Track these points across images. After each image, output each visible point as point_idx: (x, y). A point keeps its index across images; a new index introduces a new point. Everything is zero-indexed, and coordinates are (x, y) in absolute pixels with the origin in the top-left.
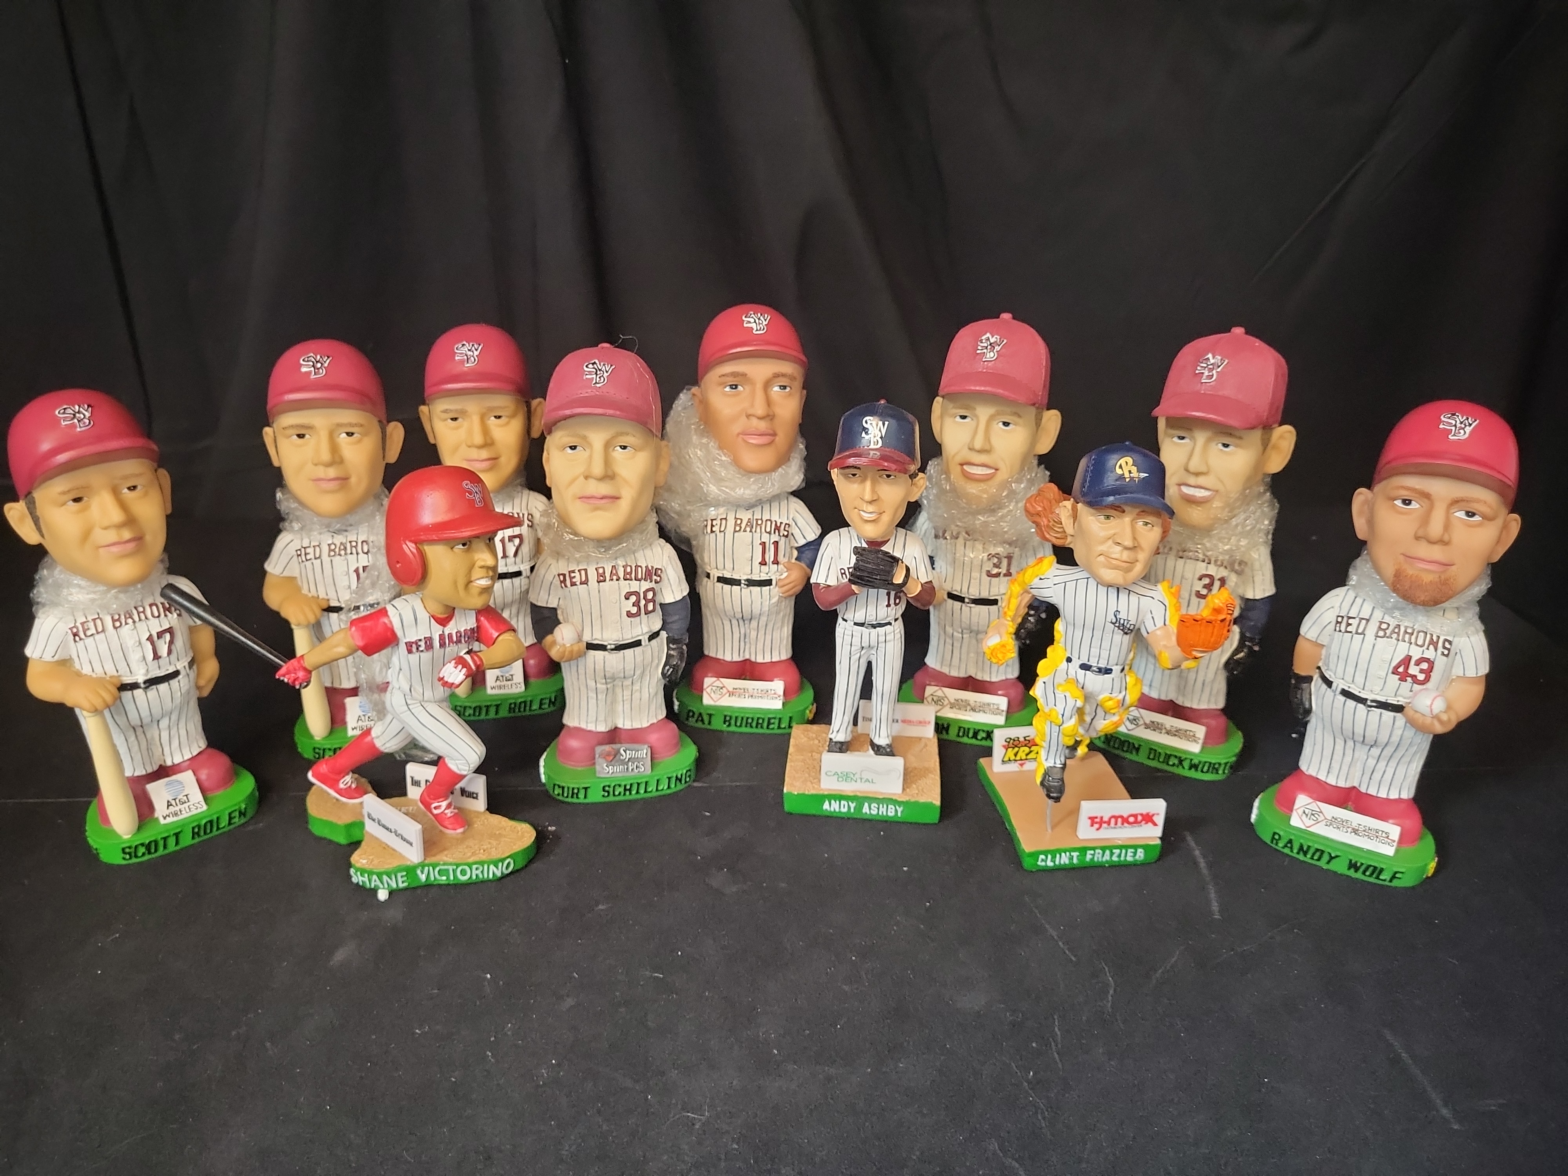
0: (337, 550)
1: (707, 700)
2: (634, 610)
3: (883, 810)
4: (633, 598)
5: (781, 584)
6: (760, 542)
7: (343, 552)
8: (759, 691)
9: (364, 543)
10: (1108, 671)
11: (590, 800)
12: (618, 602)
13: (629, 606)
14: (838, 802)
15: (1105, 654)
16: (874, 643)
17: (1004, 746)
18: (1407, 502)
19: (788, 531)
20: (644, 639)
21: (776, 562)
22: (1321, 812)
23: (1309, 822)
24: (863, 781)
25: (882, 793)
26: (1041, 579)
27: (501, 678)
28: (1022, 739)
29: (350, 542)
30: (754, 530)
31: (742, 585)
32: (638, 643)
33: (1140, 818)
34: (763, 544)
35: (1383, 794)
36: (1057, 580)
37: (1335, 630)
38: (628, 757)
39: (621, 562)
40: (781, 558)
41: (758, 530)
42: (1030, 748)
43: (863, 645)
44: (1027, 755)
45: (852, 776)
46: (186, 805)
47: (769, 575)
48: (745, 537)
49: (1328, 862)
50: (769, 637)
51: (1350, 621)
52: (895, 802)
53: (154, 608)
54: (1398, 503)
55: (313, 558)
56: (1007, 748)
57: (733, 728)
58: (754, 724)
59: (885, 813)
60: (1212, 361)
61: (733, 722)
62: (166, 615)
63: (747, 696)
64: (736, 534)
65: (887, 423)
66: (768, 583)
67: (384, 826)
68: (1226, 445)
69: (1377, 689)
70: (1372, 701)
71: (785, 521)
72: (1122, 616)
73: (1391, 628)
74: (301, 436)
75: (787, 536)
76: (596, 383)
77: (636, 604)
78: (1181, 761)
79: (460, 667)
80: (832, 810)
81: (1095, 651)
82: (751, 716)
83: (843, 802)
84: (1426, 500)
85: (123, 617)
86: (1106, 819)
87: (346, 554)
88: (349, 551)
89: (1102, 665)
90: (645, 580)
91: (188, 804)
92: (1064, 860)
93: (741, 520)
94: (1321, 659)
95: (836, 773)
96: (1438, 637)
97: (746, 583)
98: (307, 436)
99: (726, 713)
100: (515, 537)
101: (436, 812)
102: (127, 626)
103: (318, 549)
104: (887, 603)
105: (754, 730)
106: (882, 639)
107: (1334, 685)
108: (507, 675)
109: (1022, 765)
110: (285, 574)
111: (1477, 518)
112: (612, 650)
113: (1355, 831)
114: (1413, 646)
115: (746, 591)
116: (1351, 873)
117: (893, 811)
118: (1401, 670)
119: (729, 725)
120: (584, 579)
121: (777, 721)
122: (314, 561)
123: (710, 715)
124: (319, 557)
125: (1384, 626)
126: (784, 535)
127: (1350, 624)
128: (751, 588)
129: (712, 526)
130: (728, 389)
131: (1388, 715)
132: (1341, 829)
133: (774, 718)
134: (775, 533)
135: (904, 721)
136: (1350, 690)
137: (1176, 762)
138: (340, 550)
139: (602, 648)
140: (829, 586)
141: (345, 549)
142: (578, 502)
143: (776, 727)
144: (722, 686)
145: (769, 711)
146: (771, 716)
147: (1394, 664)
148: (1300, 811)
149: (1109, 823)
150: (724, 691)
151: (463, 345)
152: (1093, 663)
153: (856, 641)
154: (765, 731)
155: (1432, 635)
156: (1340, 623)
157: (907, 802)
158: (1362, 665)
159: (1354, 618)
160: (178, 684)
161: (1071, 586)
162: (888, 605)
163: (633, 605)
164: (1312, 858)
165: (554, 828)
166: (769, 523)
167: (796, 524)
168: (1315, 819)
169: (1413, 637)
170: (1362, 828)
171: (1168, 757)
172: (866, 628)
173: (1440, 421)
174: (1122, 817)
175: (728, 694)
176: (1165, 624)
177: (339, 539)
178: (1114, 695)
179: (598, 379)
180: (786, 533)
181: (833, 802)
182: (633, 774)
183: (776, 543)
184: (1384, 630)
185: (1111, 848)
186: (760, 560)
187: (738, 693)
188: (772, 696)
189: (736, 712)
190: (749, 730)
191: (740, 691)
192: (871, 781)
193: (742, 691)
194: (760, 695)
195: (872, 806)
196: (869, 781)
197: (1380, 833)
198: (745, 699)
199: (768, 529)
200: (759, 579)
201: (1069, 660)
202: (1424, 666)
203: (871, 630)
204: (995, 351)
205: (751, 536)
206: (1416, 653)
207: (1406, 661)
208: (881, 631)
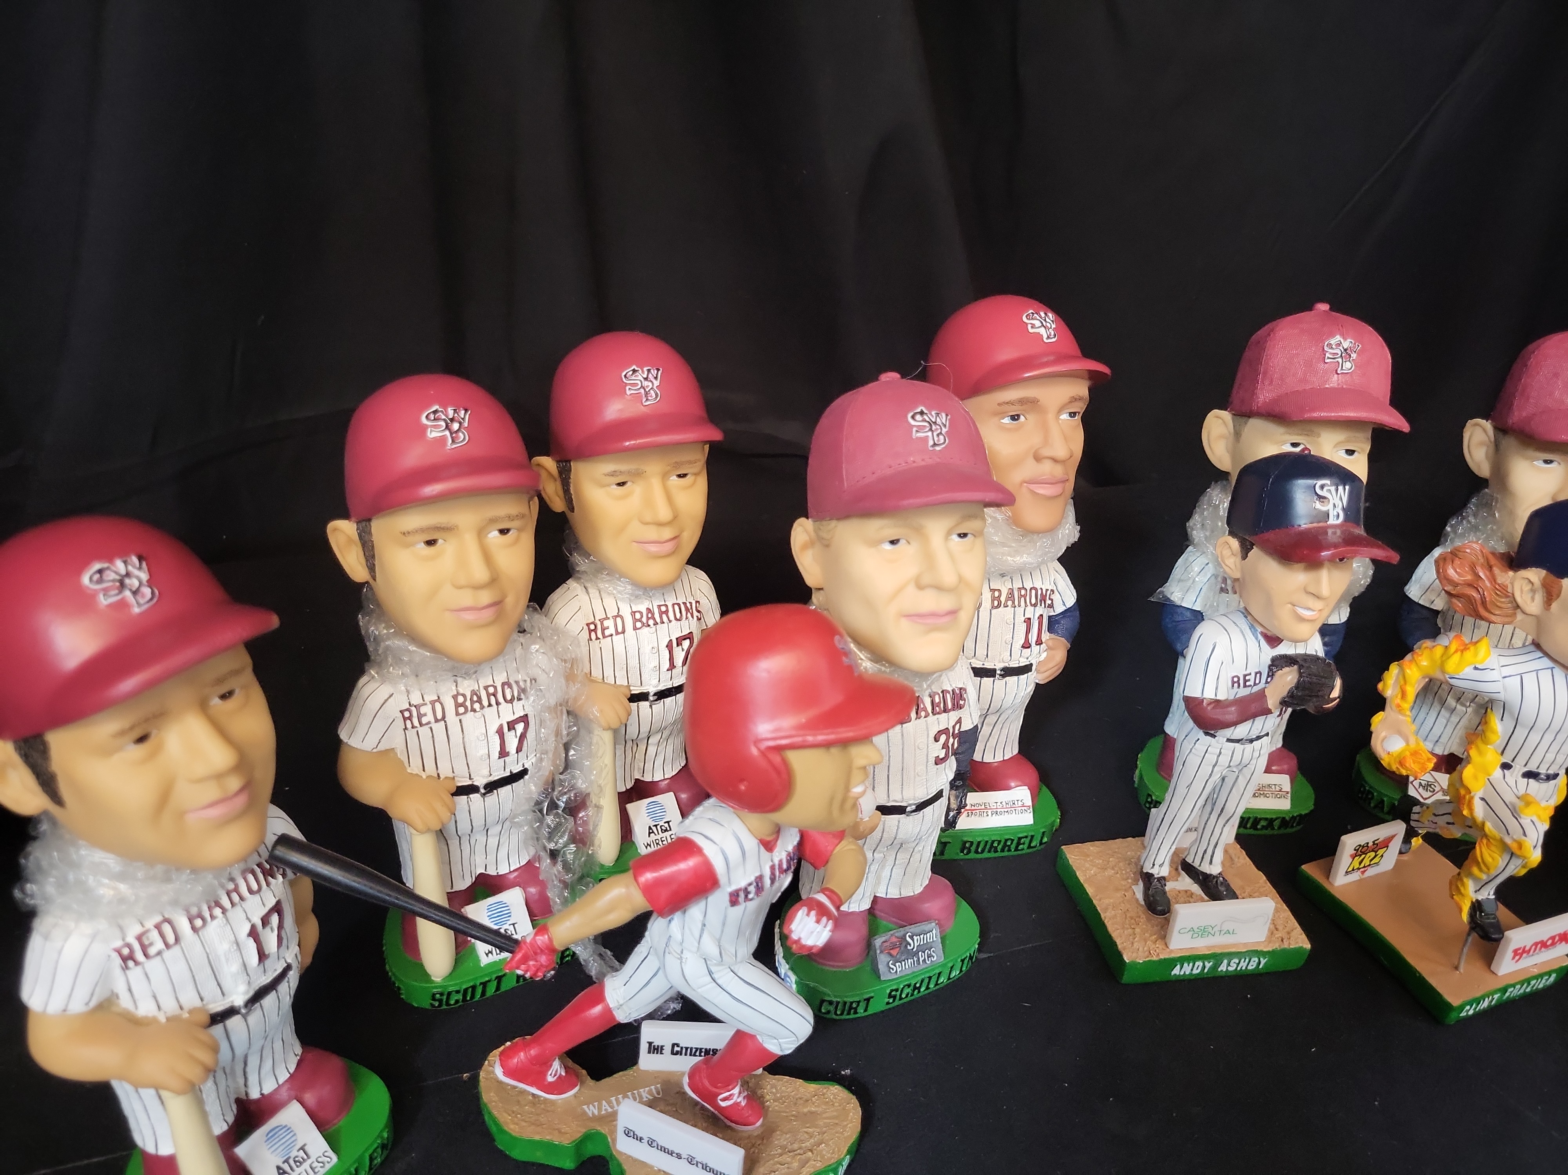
0: (468, 703)
2: (942, 754)
3: (1243, 965)
4: (943, 738)
5: (1040, 667)
6: (1024, 618)
7: (477, 706)
8: (1004, 803)
9: (506, 687)
10: (1551, 777)
11: (871, 1011)
12: (926, 746)
13: (939, 748)
14: (1191, 964)
16: (1245, 759)
17: (1351, 856)
19: (1052, 599)
21: (1039, 640)
24: (1223, 932)
25: (1246, 944)
26: (1476, 668)
27: (654, 829)
28: (1371, 844)
29: (486, 688)
30: (1016, 603)
31: (997, 676)
32: (939, 795)
33: (1557, 938)
34: (1028, 621)
38: (916, 944)
40: (1043, 635)
41: (1022, 603)
42: (1376, 852)
44: (1371, 860)
45: (1210, 929)
46: (306, 1165)
47: (1029, 659)
48: (1005, 613)
52: (1258, 954)
53: (251, 878)
55: (433, 720)
56: (1353, 857)
57: (972, 855)
58: (1000, 847)
59: (1244, 968)
61: (973, 848)
62: (268, 884)
63: (990, 813)
64: (994, 611)
65: (1347, 487)
66: (1027, 669)
67: (664, 1150)
71: (1049, 587)
74: (430, 543)
75: (1051, 606)
76: (935, 445)
77: (945, 745)
79: (824, 919)
80: (1182, 973)
82: (995, 838)
83: (1197, 964)
85: (205, 908)
86: (1527, 948)
87: (482, 707)
88: (485, 703)
90: (953, 709)
91: (309, 1162)
92: (1485, 1004)
93: (999, 591)
95: (1191, 929)
97: (1003, 673)
98: (440, 541)
99: (965, 839)
100: (685, 638)
101: (723, 1104)
102: (215, 922)
103: (438, 706)
105: (999, 854)
106: (1256, 754)
108: (661, 823)
109: (1363, 873)
110: (381, 747)
112: (913, 811)
115: (1000, 683)
117: (1255, 963)
119: (969, 852)
121: (1027, 841)
122: (435, 726)
124: (444, 718)
126: (1048, 606)
128: (1007, 678)
130: (1007, 420)
133: (1024, 836)
134: (1040, 603)
138: (472, 702)
139: (901, 810)
140: (1219, 701)
141: (480, 701)
142: (904, 622)
143: (1026, 846)
145: (1019, 829)
146: (1019, 835)
149: (1529, 952)
151: (634, 371)
152: (1543, 770)
153: (1224, 760)
154: (1013, 853)
157: (1273, 951)
160: (287, 984)
162: (1279, 716)
163: (942, 748)
165: (848, 1071)
166: (1033, 592)
167: (1058, 592)
172: (1242, 744)
174: (1541, 942)
177: (467, 687)
179: (936, 439)
180: (1050, 603)
181: (1186, 965)
182: (924, 967)
183: (1040, 617)
185: (1528, 981)
186: (1022, 642)
187: (978, 811)
188: (1020, 809)
189: (979, 836)
190: (992, 855)
191: (980, 807)
192: (1231, 932)
193: (983, 807)
194: (1006, 810)
195: (1232, 961)
196: (1229, 932)
198: (988, 818)
199: (1033, 601)
200: (1017, 665)
201: (1506, 766)
203: (1246, 746)
204: (1351, 360)
205: (1013, 611)
208: (1258, 744)
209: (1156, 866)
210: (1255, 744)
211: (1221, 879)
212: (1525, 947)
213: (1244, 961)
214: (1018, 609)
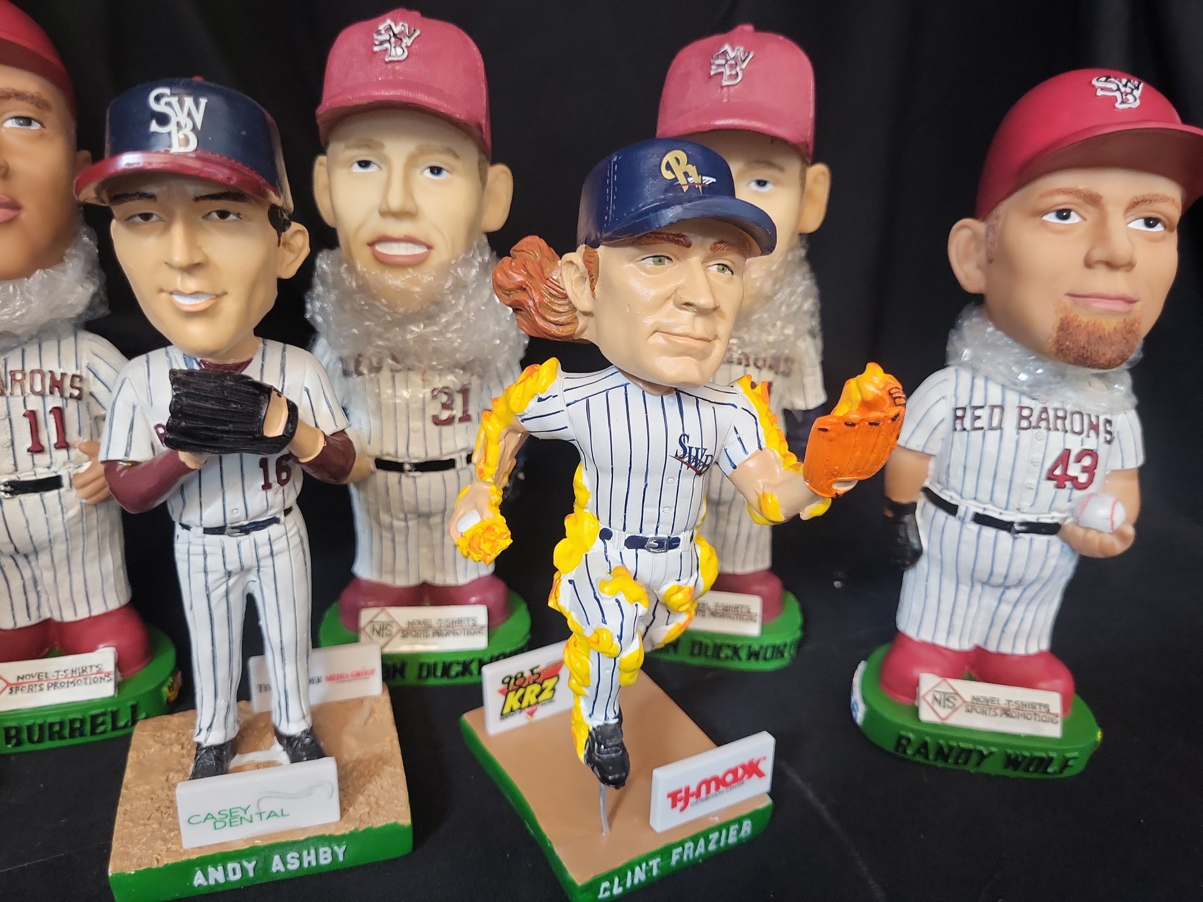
3: (309, 859)
5: (78, 482)
6: (23, 411)
8: (69, 672)
10: (673, 543)
14: (220, 868)
15: (667, 515)
16: (249, 560)
17: (501, 692)
18: (1063, 214)
19: (79, 389)
21: (63, 444)
22: (957, 693)
23: (944, 712)
24: (264, 816)
25: (303, 830)
26: (540, 400)
28: (527, 674)
30: (8, 392)
33: (740, 772)
34: (32, 416)
35: (1020, 651)
36: (570, 396)
37: (955, 429)
40: (72, 436)
41: (18, 390)
42: (541, 685)
43: (229, 568)
44: (537, 697)
47: (53, 468)
49: (978, 764)
50: (78, 578)
51: (978, 413)
52: (329, 840)
54: (1051, 218)
56: (505, 693)
57: (27, 747)
58: (67, 732)
59: (314, 863)
60: (732, 54)
61: (25, 736)
63: (45, 687)
65: (203, 101)
66: (54, 483)
68: (761, 183)
69: (1026, 504)
70: (1022, 524)
71: (71, 370)
72: (693, 442)
73: (1036, 414)
75: (79, 398)
78: (736, 651)
80: (212, 882)
81: (651, 512)
82: (57, 719)
83: (230, 866)
84: (1090, 208)
86: (693, 789)
89: (663, 534)
92: (640, 875)
94: (927, 476)
95: (209, 816)
96: (1098, 417)
97: (9, 489)
99: (7, 724)
104: (263, 483)
105: (66, 743)
106: (264, 551)
107: (961, 511)
109: (531, 714)
111: (1159, 228)
113: (1006, 712)
114: (1069, 435)
115: (11, 504)
116: (1010, 773)
117: (329, 855)
118: (1058, 472)
119: (19, 743)
121: (108, 719)
125: (1026, 413)
126: (71, 396)
127: (979, 417)
128: (23, 497)
131: (1040, 540)
132: (988, 713)
133: (103, 714)
134: (51, 393)
135: (330, 678)
136: (987, 513)
137: (729, 653)
140: (135, 463)
143: (109, 726)
145: (91, 704)
146: (94, 712)
147: (1048, 464)
148: (930, 698)
149: (698, 794)
152: (649, 533)
153: (215, 562)
154: (89, 739)
155: (1089, 416)
156: (962, 418)
157: (352, 834)
158: (1004, 474)
159: (982, 407)
161: (598, 404)
162: (267, 486)
164: (956, 763)
166: (38, 377)
167: (96, 376)
168: (950, 705)
169: (1067, 422)
170: (1012, 707)
171: (718, 648)
172: (230, 535)
173: (1094, 89)
174: (716, 779)
175: (8, 690)
176: (760, 448)
178: (683, 581)
180: (76, 393)
181: (211, 869)
183: (58, 413)
184: (1027, 418)
185: (706, 835)
186: (29, 444)
187: (27, 685)
188: (93, 676)
189: (28, 718)
190: (57, 743)
191: (31, 680)
192: (279, 813)
193: (36, 679)
194: (71, 680)
195: (289, 856)
196: (276, 815)
197: (1038, 707)
198: (41, 693)
199: (38, 388)
200: (33, 478)
201: (605, 535)
202: (1087, 461)
203: (239, 538)
204: (404, 45)
205: (5, 403)
206: (1075, 445)
207: (1064, 458)
208: (260, 536)
209: (204, 732)
210: (255, 534)
211: (308, 740)
212: (687, 789)
213: (309, 854)
214: (11, 399)
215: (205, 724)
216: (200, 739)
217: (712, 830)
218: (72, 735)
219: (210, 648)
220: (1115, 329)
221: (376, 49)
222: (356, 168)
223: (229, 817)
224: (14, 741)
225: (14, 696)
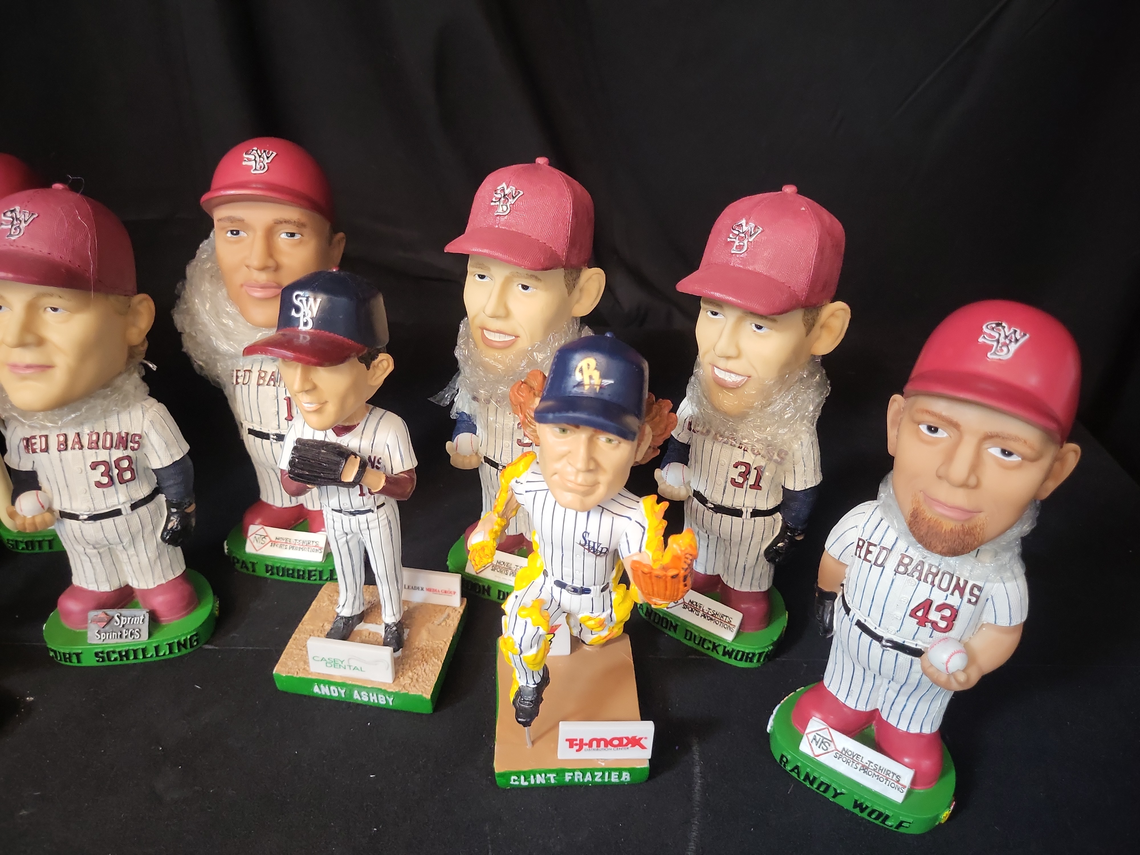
1: (249, 548)
2: (105, 480)
3: (373, 698)
6: (284, 396)
8: (300, 542)
10: (585, 591)
11: (84, 664)
12: (84, 472)
13: (97, 475)
14: (327, 687)
15: (578, 575)
18: (933, 429)
20: (126, 509)
22: (832, 741)
23: (818, 751)
24: (352, 668)
25: (372, 682)
26: (516, 481)
30: (277, 384)
31: (271, 439)
32: (117, 513)
33: (625, 741)
34: (288, 399)
35: (903, 727)
37: (856, 554)
38: (122, 623)
39: (86, 430)
41: (282, 384)
45: (340, 663)
48: (269, 391)
49: (834, 797)
51: (871, 548)
52: (385, 692)
54: (923, 428)
57: (275, 577)
58: (295, 575)
59: (376, 701)
60: (745, 228)
61: (275, 571)
63: (288, 547)
64: (260, 387)
65: (319, 300)
68: (759, 328)
69: (894, 628)
70: (888, 641)
72: (592, 538)
73: (914, 564)
76: (11, 235)
77: (107, 473)
78: (715, 647)
80: (323, 693)
82: (291, 567)
83: (332, 687)
84: (954, 430)
86: (586, 741)
89: (578, 584)
90: (117, 447)
92: (540, 780)
93: (264, 373)
95: (324, 659)
96: (966, 582)
97: (275, 437)
99: (266, 563)
104: (359, 493)
105: (296, 581)
106: (364, 526)
107: (852, 613)
111: (1014, 459)
112: (85, 520)
113: (865, 769)
114: (935, 588)
115: (277, 445)
116: (857, 812)
117: (384, 699)
118: (920, 614)
119: (272, 574)
120: (44, 447)
121: (317, 573)
123: (253, 564)
125: (906, 561)
127: (870, 552)
128: (282, 443)
129: (237, 377)
130: (229, 234)
131: (905, 657)
132: (851, 764)
133: (315, 570)
135: (429, 590)
136: (866, 623)
137: (710, 646)
139: (74, 517)
143: (318, 578)
144: (265, 534)
145: (310, 563)
146: (310, 568)
147: (913, 606)
148: (811, 737)
149: (590, 745)
150: (267, 540)
154: (306, 581)
155: (959, 578)
156: (862, 547)
157: (397, 693)
158: (879, 601)
159: (875, 545)
161: (540, 496)
162: (362, 494)
163: (102, 476)
164: (818, 788)
165: (32, 698)
168: (825, 748)
169: (937, 579)
170: (872, 767)
171: (703, 641)
172: (345, 514)
174: (604, 740)
175: (270, 544)
176: (640, 550)
178: (595, 614)
179: (13, 231)
181: (322, 686)
182: (127, 640)
184: (906, 566)
185: (592, 771)
186: (286, 415)
187: (280, 544)
188: (314, 547)
189: (278, 562)
190: (290, 579)
191: (282, 541)
192: (360, 669)
193: (284, 541)
194: (302, 547)
195: (362, 693)
196: (358, 669)
197: (891, 775)
198: (286, 550)
200: (285, 434)
201: (545, 573)
202: (947, 613)
203: (350, 517)
204: (508, 205)
205: (276, 390)
206: (938, 598)
207: (927, 605)
208: (362, 518)
209: (341, 607)
210: (358, 516)
211: (395, 628)
212: (581, 740)
213: (373, 696)
214: (279, 388)
215: (341, 604)
216: (338, 610)
217: (599, 770)
218: (298, 578)
219: (341, 567)
220: (952, 529)
221: (492, 204)
222: (477, 278)
223: (333, 663)
224: (270, 573)
225: (272, 548)
